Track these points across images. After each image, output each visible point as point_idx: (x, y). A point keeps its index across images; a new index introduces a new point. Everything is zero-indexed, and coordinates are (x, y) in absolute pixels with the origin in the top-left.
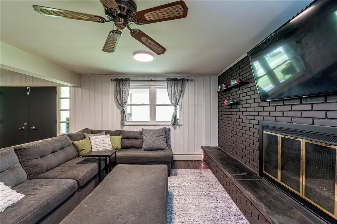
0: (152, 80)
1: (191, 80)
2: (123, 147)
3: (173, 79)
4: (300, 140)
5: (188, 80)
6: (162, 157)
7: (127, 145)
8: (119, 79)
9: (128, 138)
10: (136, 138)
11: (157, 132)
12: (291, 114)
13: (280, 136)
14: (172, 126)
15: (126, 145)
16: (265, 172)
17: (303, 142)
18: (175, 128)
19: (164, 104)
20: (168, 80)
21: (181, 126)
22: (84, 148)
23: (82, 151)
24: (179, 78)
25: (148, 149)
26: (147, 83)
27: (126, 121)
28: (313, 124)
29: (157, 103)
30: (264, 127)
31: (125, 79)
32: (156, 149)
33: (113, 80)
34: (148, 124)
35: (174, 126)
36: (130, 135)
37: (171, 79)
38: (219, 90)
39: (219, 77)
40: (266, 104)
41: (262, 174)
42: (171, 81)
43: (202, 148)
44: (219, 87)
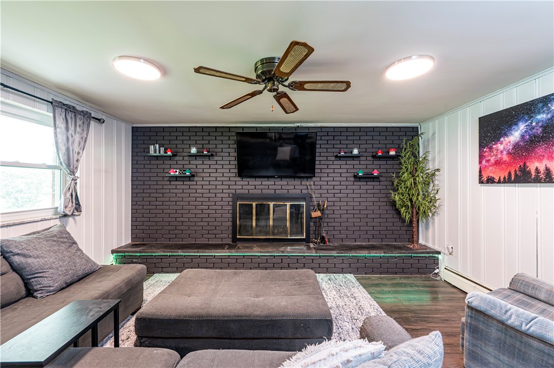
3: (69, 106)
4: (269, 203)
5: (94, 118)
13: (254, 204)
14: (60, 220)
16: (239, 237)
17: (271, 204)
19: (22, 161)
20: (55, 104)
21: (77, 218)
24: (80, 108)
28: (275, 192)
30: (237, 199)
37: (64, 105)
38: (152, 152)
39: (132, 127)
40: (239, 179)
41: (235, 240)
42: (63, 110)
43: (113, 252)
44: (152, 147)
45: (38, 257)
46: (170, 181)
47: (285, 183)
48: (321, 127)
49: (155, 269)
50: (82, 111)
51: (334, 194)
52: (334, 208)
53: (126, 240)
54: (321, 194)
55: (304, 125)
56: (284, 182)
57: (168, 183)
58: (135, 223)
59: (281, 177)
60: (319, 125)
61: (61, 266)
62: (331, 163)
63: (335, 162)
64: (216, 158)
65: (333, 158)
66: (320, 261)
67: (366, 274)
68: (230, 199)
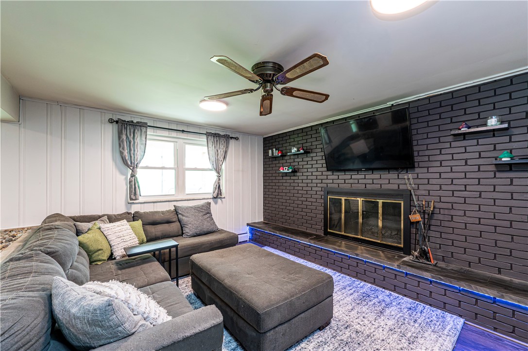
0: (183, 131)
1: (237, 139)
2: (148, 238)
3: (215, 134)
4: (358, 199)
5: (232, 138)
6: (228, 239)
7: (155, 234)
8: (125, 121)
9: (154, 223)
10: (168, 222)
11: (202, 209)
12: (351, 181)
13: (343, 199)
14: (212, 200)
15: (153, 234)
16: (330, 231)
17: (360, 200)
18: (216, 203)
19: (198, 167)
20: (208, 134)
21: (223, 199)
22: (100, 248)
23: (97, 253)
24: (222, 134)
25: (195, 235)
26: (174, 134)
27: (140, 195)
28: (366, 187)
29: (187, 166)
30: (328, 193)
31: (138, 122)
32: (206, 232)
33: (111, 121)
34: (178, 200)
35: (215, 200)
36: (157, 218)
37: (213, 134)
38: (270, 154)
39: (264, 138)
40: (330, 173)
41: (326, 233)
42: (212, 137)
43: (248, 225)
44: (270, 151)
45: (187, 217)
46: (283, 177)
47: (378, 176)
48: (429, 98)
49: (266, 243)
50: (224, 135)
51: (453, 191)
52: (453, 212)
53: (259, 218)
54: (429, 191)
55: (400, 101)
56: (376, 175)
57: (281, 178)
58: (266, 208)
59: (373, 170)
60: (423, 95)
61: (195, 224)
62: (448, 145)
63: (454, 144)
64: (312, 155)
65: (451, 139)
66: (406, 279)
67: (495, 329)
68: (322, 193)
